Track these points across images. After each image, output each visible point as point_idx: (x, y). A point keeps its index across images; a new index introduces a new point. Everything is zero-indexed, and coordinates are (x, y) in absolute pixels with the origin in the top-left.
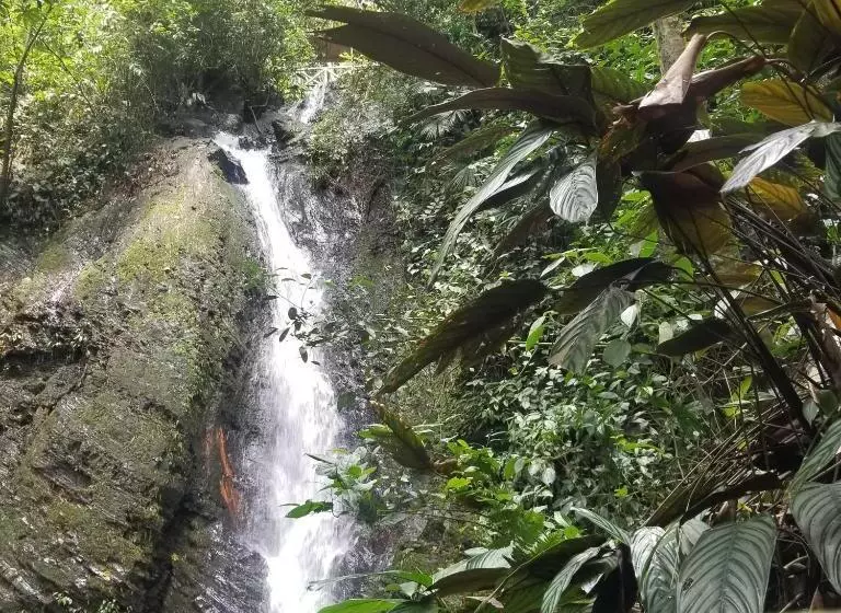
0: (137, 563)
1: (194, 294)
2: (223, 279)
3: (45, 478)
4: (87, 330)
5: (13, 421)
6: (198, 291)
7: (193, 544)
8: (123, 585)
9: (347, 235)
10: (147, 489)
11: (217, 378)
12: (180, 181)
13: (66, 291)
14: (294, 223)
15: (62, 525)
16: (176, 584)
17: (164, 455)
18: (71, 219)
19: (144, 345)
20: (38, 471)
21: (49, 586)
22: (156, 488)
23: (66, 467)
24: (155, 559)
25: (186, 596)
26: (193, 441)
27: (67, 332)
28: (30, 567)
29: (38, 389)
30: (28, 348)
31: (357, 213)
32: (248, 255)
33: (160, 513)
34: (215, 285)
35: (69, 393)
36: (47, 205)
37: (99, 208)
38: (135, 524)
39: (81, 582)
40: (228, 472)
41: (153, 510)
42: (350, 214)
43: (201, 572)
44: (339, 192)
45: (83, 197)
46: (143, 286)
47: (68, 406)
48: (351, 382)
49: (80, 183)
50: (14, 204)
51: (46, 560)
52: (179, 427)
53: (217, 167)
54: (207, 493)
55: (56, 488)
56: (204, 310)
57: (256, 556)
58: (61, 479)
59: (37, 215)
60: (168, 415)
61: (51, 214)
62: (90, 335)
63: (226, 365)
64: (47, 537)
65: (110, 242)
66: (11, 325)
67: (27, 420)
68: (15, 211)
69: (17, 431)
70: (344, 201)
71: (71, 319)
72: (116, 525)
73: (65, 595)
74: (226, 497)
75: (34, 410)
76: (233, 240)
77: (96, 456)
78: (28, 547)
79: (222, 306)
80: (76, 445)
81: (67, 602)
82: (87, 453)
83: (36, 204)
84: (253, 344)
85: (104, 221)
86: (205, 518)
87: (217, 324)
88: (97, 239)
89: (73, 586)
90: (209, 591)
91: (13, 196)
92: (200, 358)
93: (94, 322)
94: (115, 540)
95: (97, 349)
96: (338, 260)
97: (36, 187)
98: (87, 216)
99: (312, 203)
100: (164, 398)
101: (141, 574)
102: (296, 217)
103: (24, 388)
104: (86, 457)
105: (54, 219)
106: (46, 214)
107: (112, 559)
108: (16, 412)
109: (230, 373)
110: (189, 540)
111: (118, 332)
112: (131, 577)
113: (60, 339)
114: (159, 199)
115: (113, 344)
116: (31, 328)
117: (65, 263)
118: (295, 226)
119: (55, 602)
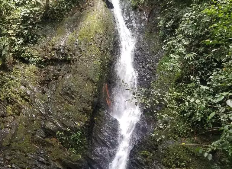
0: (86, 122)
1: (99, 46)
2: (107, 40)
3: (62, 96)
4: (71, 55)
5: (53, 78)
6: (100, 45)
7: (100, 115)
8: (83, 127)
9: (142, 25)
10: (88, 102)
11: (105, 70)
12: (95, 8)
13: (65, 42)
14: (127, 20)
15: (67, 110)
16: (96, 125)
17: (92, 93)
18: (65, 18)
19: (86, 61)
20: (61, 95)
21: (65, 126)
22: (90, 102)
23: (68, 94)
24: (90, 120)
25: (98, 129)
26: (100, 88)
27: (66, 55)
28: (60, 120)
29: (59, 70)
30: (56, 58)
31: (145, 17)
32: (114, 32)
33: (92, 108)
34: (105, 43)
35: (67, 73)
36: (58, 13)
37: (72, 15)
38: (85, 111)
39: (73, 126)
40: (108, 96)
41: (90, 108)
42: (143, 18)
43: (102, 123)
44: (141, 10)
45: (68, 11)
46: (85, 43)
47: (67, 77)
48: (142, 73)
49: (67, 7)
50: (50, 13)
51: (64, 119)
52: (96, 85)
53: (105, 3)
54: (103, 102)
55: (65, 100)
56: (102, 51)
57: (116, 120)
58: (67, 97)
59: (56, 16)
60: (93, 82)
61: (59, 16)
62: (72, 57)
63: (108, 66)
64: (63, 113)
65: (76, 26)
66: (51, 51)
67: (57, 79)
68: (50, 15)
69: (54, 81)
70: (142, 13)
71: (67, 51)
72: (80, 111)
73: (68, 128)
74: (108, 102)
75: (59, 76)
76: (109, 28)
77: (75, 92)
78: (59, 115)
79: (107, 49)
80: (70, 89)
81: (69, 131)
82: (73, 91)
83: (55, 13)
84: (115, 59)
85: (74, 19)
86: (103, 109)
87: (105, 55)
88: (72, 25)
89: (70, 126)
90: (104, 128)
91: (49, 11)
92: (101, 65)
93: (73, 53)
94: (81, 115)
95: (74, 61)
96: (140, 33)
97: (55, 8)
98: (69, 17)
99: (132, 14)
100: (92, 77)
101: (87, 124)
102: (127, 18)
103: (56, 69)
104: (73, 92)
105: (60, 18)
106: (58, 16)
107: (80, 120)
108: (54, 76)
109: (109, 68)
110: (99, 114)
111: (79, 57)
112: (85, 125)
113: (64, 57)
114: (89, 14)
115: (78, 60)
116: (56, 52)
117: (64, 33)
118: (127, 21)
119: (66, 130)
